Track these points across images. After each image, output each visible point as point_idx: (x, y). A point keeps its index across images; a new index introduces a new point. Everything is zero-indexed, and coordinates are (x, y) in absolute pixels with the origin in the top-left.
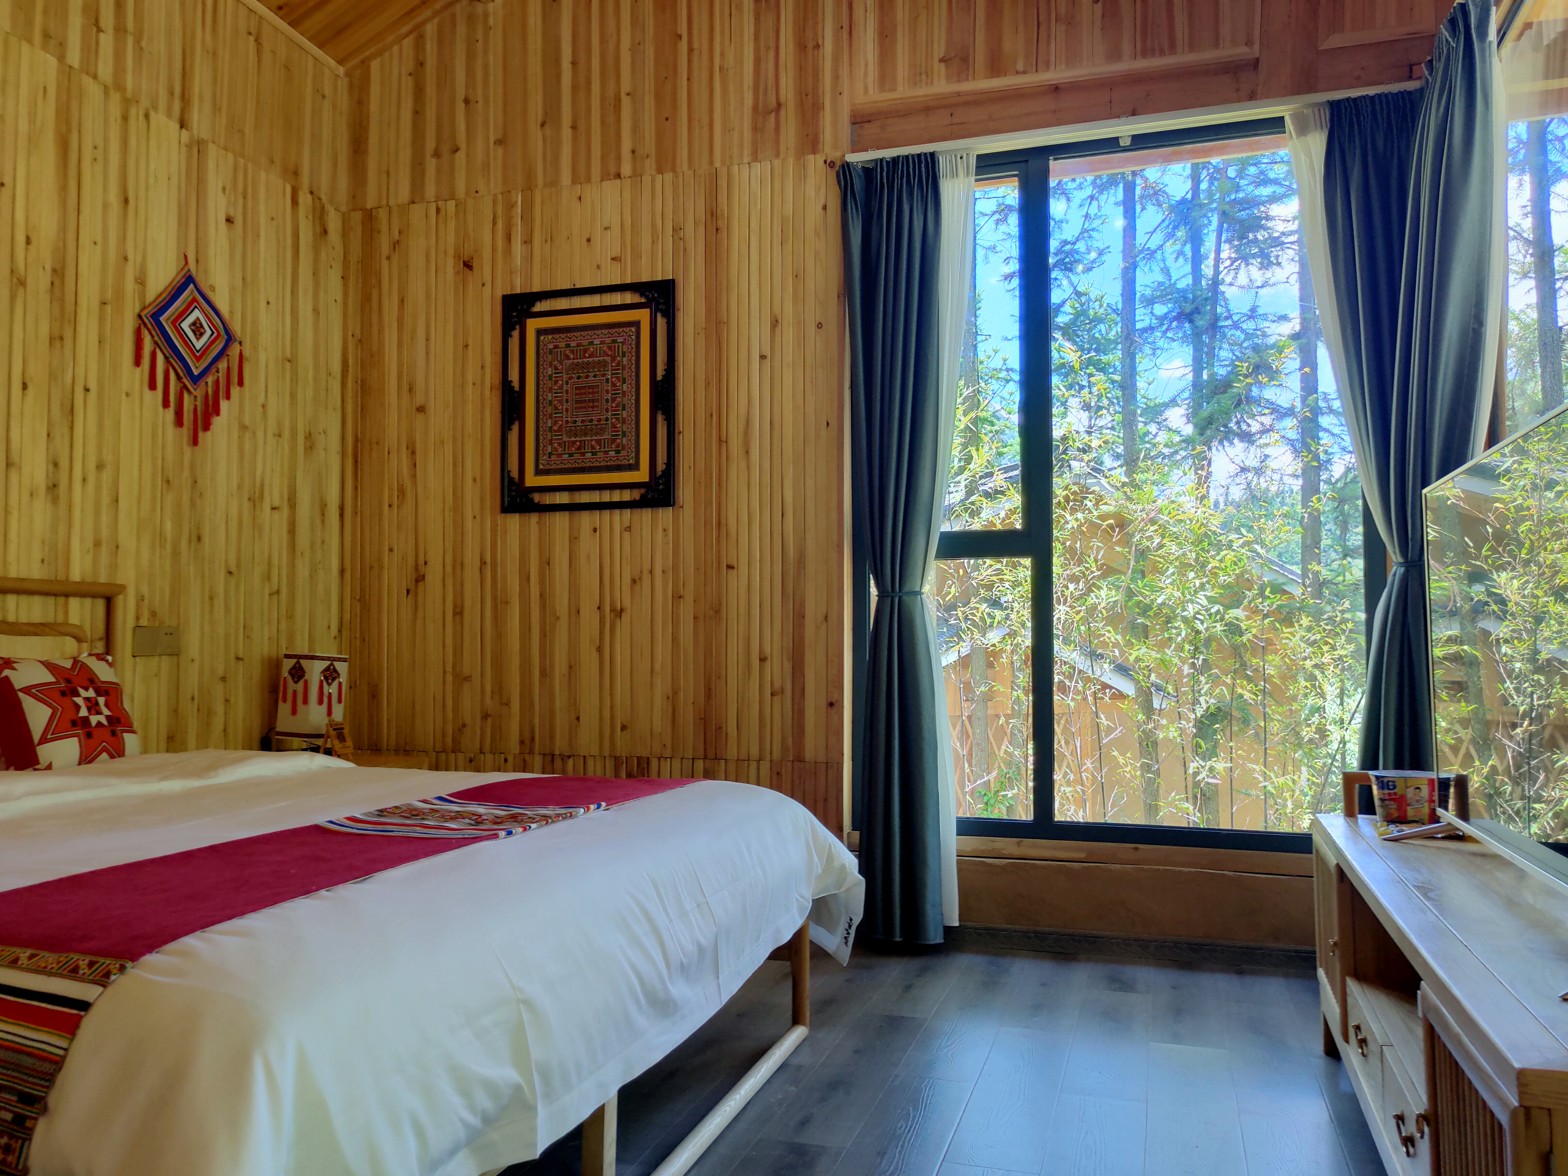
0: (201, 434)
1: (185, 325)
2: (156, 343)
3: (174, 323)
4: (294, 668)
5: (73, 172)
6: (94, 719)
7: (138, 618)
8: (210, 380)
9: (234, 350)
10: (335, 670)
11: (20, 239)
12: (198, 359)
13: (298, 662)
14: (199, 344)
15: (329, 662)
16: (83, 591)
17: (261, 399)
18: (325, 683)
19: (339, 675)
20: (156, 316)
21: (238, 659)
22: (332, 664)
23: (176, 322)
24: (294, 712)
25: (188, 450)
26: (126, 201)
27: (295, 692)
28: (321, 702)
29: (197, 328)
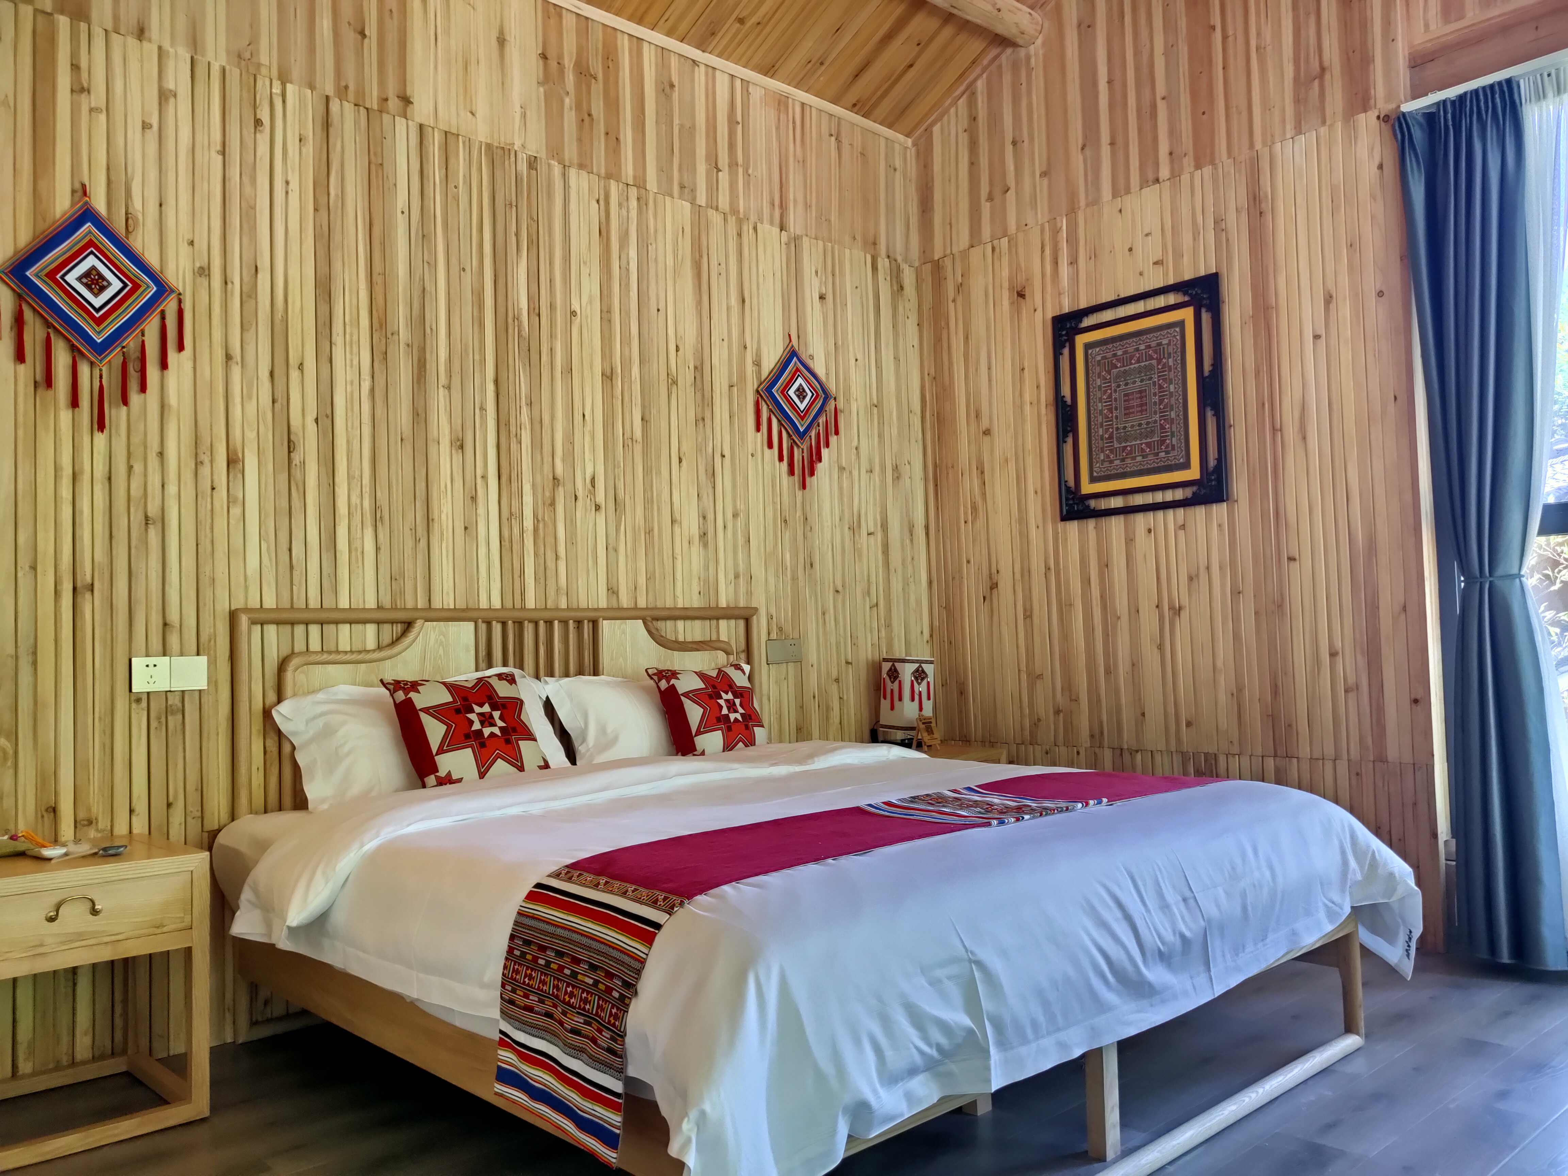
0: (808, 479)
1: (791, 392)
2: (771, 410)
3: (782, 392)
4: (890, 670)
5: (705, 287)
6: (732, 716)
7: (769, 634)
8: (813, 434)
9: (831, 405)
10: (923, 671)
11: (672, 348)
12: (802, 418)
13: (893, 665)
14: (802, 406)
15: (918, 665)
16: (728, 614)
17: (855, 443)
18: (915, 683)
19: (927, 676)
20: (769, 389)
21: (847, 663)
22: (920, 666)
23: (784, 391)
24: (892, 708)
25: (799, 493)
26: (743, 301)
27: (892, 691)
28: (913, 699)
29: (801, 393)
